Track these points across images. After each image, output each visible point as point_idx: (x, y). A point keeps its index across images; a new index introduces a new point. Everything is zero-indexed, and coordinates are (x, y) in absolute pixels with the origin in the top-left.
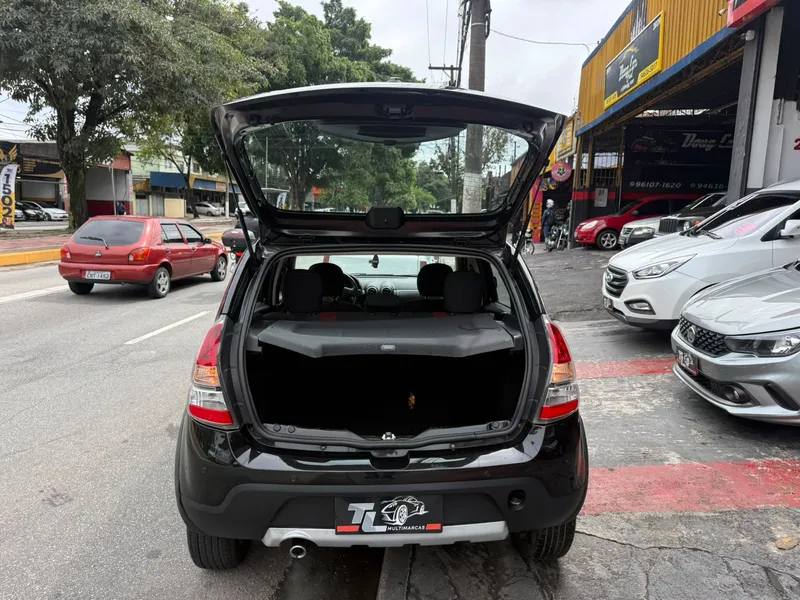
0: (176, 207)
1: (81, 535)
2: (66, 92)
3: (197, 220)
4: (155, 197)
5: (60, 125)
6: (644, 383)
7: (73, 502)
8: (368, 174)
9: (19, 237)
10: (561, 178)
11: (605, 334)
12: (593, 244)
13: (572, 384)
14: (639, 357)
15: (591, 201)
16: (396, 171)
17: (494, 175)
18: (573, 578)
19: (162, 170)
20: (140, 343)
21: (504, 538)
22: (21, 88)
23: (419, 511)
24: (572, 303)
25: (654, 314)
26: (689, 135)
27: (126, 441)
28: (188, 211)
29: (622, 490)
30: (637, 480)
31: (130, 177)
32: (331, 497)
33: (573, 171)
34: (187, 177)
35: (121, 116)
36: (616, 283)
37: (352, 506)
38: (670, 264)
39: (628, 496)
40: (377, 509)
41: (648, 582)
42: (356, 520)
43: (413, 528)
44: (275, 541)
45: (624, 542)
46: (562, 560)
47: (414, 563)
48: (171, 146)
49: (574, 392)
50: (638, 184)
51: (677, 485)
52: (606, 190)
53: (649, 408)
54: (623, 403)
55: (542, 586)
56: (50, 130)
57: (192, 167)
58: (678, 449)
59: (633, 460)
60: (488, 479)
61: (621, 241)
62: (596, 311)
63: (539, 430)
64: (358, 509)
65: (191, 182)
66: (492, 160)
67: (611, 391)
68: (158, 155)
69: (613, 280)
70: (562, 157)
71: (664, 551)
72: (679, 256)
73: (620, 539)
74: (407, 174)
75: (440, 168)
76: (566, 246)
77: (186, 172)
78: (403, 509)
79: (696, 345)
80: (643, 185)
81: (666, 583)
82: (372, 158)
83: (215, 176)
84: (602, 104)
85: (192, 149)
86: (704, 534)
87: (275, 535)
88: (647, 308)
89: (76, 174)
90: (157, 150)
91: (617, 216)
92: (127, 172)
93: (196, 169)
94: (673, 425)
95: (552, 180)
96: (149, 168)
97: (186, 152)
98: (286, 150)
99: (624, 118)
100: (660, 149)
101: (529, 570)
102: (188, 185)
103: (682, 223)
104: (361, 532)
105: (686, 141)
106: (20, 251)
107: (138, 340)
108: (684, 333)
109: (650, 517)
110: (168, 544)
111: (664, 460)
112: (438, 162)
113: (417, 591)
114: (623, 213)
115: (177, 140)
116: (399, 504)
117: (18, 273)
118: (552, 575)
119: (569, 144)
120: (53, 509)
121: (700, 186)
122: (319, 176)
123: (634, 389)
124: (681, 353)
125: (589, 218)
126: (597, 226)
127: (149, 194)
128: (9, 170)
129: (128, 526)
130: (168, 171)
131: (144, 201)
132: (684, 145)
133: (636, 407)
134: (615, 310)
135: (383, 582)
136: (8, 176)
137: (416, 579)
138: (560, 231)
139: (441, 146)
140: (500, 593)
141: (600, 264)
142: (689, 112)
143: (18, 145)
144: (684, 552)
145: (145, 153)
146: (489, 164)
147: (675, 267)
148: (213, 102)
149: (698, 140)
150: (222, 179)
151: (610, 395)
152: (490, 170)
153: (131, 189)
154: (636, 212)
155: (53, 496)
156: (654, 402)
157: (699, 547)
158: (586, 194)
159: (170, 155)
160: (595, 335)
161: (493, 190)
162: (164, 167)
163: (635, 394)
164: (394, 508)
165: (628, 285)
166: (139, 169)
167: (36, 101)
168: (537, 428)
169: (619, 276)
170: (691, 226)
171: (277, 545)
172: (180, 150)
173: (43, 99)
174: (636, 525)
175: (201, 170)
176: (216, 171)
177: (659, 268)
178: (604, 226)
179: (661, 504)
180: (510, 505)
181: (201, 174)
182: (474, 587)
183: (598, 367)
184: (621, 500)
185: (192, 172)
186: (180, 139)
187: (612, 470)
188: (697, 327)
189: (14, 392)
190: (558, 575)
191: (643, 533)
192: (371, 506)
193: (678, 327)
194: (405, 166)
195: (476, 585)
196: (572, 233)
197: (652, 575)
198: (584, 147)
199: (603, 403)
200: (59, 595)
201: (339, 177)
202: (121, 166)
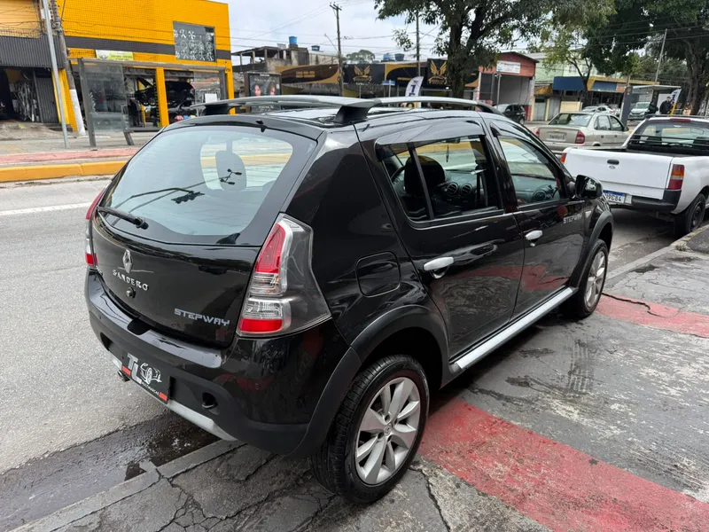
4: (553, 101)
5: (451, 39)
19: (566, 74)
31: (533, 83)
34: (586, 80)
48: (574, 51)
56: (446, 45)
65: (590, 85)
68: (562, 60)
77: (586, 75)
85: (593, 54)
90: (561, 54)
92: (531, 78)
96: (553, 74)
102: (586, 88)
127: (548, 97)
128: (415, 82)
130: (571, 75)
131: (542, 105)
136: (414, 87)
145: (551, 60)
150: (623, 79)
153: (532, 94)
159: (574, 59)
162: (568, 71)
166: (543, 75)
185: (592, 75)
186: (585, 42)
202: (526, 73)
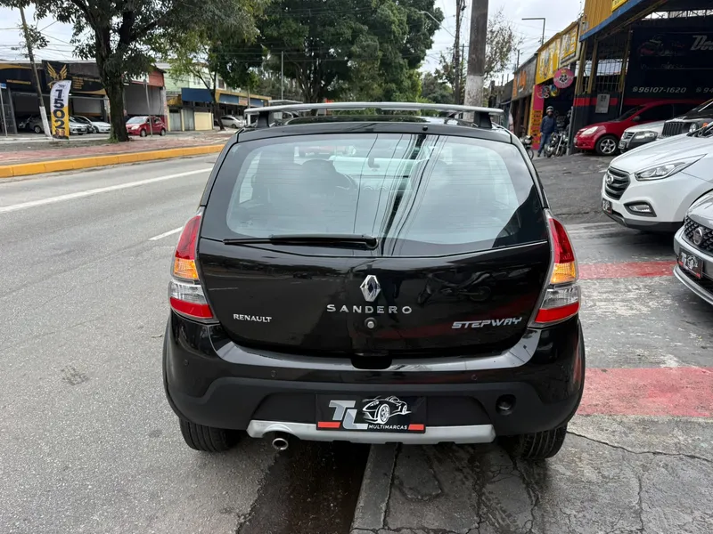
0: (204, 120)
1: (92, 412)
2: (100, 11)
3: (223, 132)
4: (186, 111)
5: (98, 43)
6: (641, 285)
7: (89, 382)
8: (376, 86)
9: (69, 147)
10: (564, 85)
11: (602, 236)
12: (592, 150)
13: (573, 285)
14: (636, 259)
15: (592, 107)
16: (402, 82)
17: (496, 84)
18: (561, 480)
19: (192, 86)
20: (163, 239)
21: (490, 440)
22: (64, 9)
23: (401, 411)
24: (570, 206)
25: (655, 216)
26: (699, 37)
27: (142, 327)
28: (216, 124)
29: (615, 392)
30: (631, 382)
31: (164, 93)
32: (312, 393)
33: (575, 78)
34: (213, 92)
35: (151, 34)
36: (617, 185)
37: (333, 403)
38: (676, 165)
39: (621, 398)
40: (359, 407)
41: (641, 488)
42: (337, 416)
43: (395, 427)
44: (257, 433)
45: (616, 445)
46: (551, 460)
47: (400, 455)
48: (198, 64)
49: (575, 294)
50: (641, 90)
51: (674, 389)
52: (608, 96)
53: (645, 310)
54: (618, 305)
55: (528, 485)
56: (90, 48)
57: (217, 83)
58: (675, 352)
59: (627, 361)
60: (476, 382)
61: (621, 146)
62: (592, 214)
63: (533, 334)
64: (339, 406)
65: (217, 97)
66: (496, 69)
67: (606, 292)
68: (188, 72)
69: (613, 182)
70: (565, 64)
71: (658, 457)
72: (686, 157)
73: (612, 442)
74: (412, 84)
75: (444, 77)
76: (565, 152)
77: (212, 87)
78: (385, 408)
79: (702, 247)
80: (647, 90)
81: (661, 490)
82: (379, 70)
83: (238, 91)
84: (611, 5)
85: (216, 66)
86: (703, 441)
87: (257, 427)
88: (648, 211)
89: (114, 88)
90: (186, 68)
91: (617, 121)
92: (161, 88)
93: (221, 85)
94: (670, 328)
95: (554, 87)
96: (181, 85)
97: (212, 69)
98: (300, 64)
99: (632, 19)
100: (667, 52)
101: (515, 467)
102: (214, 100)
103: (688, 126)
104: (341, 428)
105: (696, 43)
106: (68, 158)
107: (161, 236)
108: (689, 236)
109: (644, 421)
110: (169, 424)
111: (659, 363)
112: (442, 72)
113: (401, 484)
114: (624, 119)
115: (203, 57)
116: (381, 403)
117: (65, 177)
118: (539, 474)
119: (572, 50)
120: (71, 388)
121: (706, 90)
122: (330, 88)
123: (629, 291)
124: (684, 255)
125: (589, 124)
126: (597, 132)
127: (180, 108)
129: (135, 405)
130: (197, 87)
131: (176, 115)
132: (693, 48)
133: (632, 309)
134: (614, 212)
135: (368, 472)
137: (401, 472)
138: (559, 137)
139: (445, 56)
140: (484, 490)
141: (598, 169)
142: (701, 13)
143: (68, 65)
144: (681, 459)
145: (176, 71)
146: (492, 73)
147: (681, 168)
148: (229, 17)
149: (709, 43)
150: (243, 94)
151: (605, 296)
152: (493, 79)
153: (165, 104)
154: (637, 117)
155: (72, 375)
156: (651, 303)
157: (698, 455)
158: (588, 99)
159: (198, 72)
160: (592, 238)
161: (495, 98)
162: (194, 83)
163: (631, 295)
164: (375, 407)
165: (629, 187)
166: (171, 85)
167: (79, 22)
168: (531, 332)
169: (620, 178)
170: (697, 128)
171: (260, 436)
172: (207, 67)
173: (84, 20)
174: (629, 428)
175: (225, 85)
176: (238, 86)
177: (663, 169)
178: (604, 131)
179: (656, 407)
180: (499, 410)
181: (225, 89)
182: (459, 483)
183: (593, 268)
184: (613, 402)
185: (217, 88)
186: (206, 57)
187: (605, 371)
188: (705, 228)
189: (49, 281)
190: (545, 475)
191: (636, 436)
192: (352, 403)
193: (683, 228)
194: (410, 77)
195: (461, 480)
196: (571, 140)
197: (646, 482)
198: (587, 53)
199: (598, 304)
200: (67, 467)
201: (349, 89)
202: (155, 83)
